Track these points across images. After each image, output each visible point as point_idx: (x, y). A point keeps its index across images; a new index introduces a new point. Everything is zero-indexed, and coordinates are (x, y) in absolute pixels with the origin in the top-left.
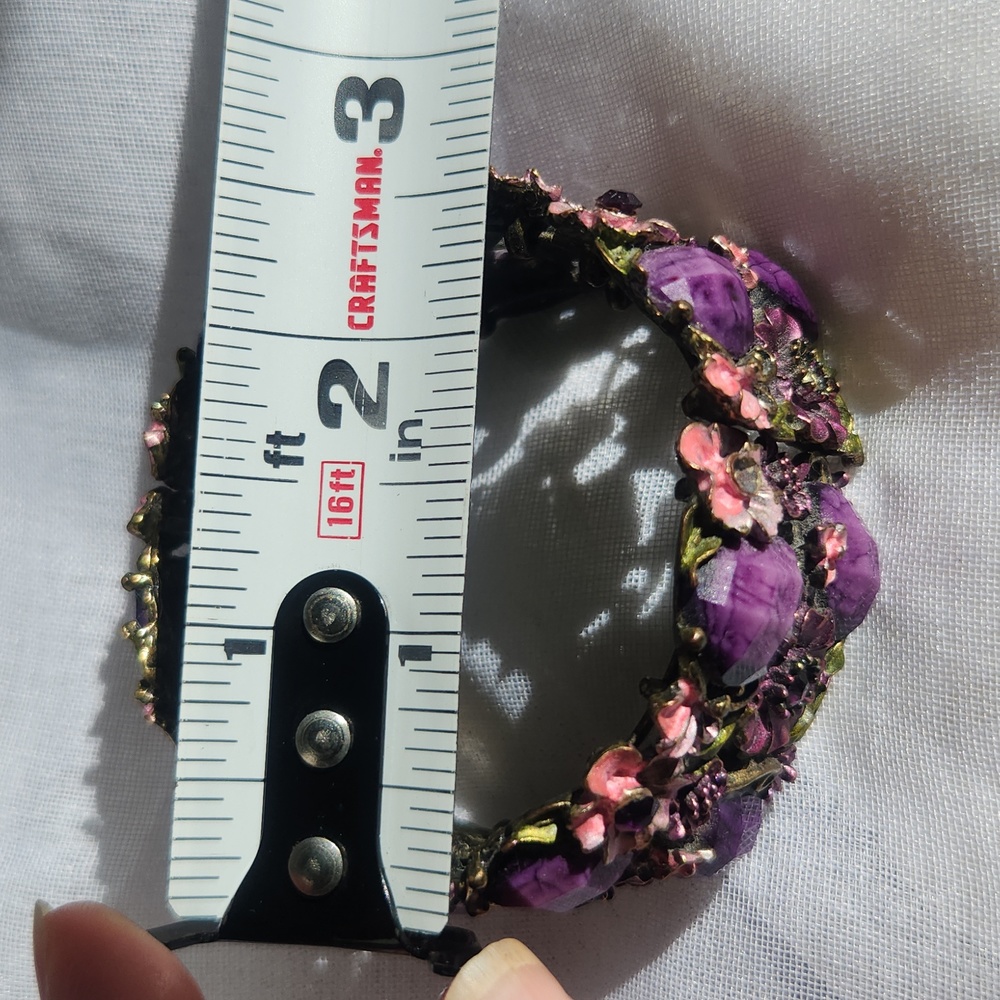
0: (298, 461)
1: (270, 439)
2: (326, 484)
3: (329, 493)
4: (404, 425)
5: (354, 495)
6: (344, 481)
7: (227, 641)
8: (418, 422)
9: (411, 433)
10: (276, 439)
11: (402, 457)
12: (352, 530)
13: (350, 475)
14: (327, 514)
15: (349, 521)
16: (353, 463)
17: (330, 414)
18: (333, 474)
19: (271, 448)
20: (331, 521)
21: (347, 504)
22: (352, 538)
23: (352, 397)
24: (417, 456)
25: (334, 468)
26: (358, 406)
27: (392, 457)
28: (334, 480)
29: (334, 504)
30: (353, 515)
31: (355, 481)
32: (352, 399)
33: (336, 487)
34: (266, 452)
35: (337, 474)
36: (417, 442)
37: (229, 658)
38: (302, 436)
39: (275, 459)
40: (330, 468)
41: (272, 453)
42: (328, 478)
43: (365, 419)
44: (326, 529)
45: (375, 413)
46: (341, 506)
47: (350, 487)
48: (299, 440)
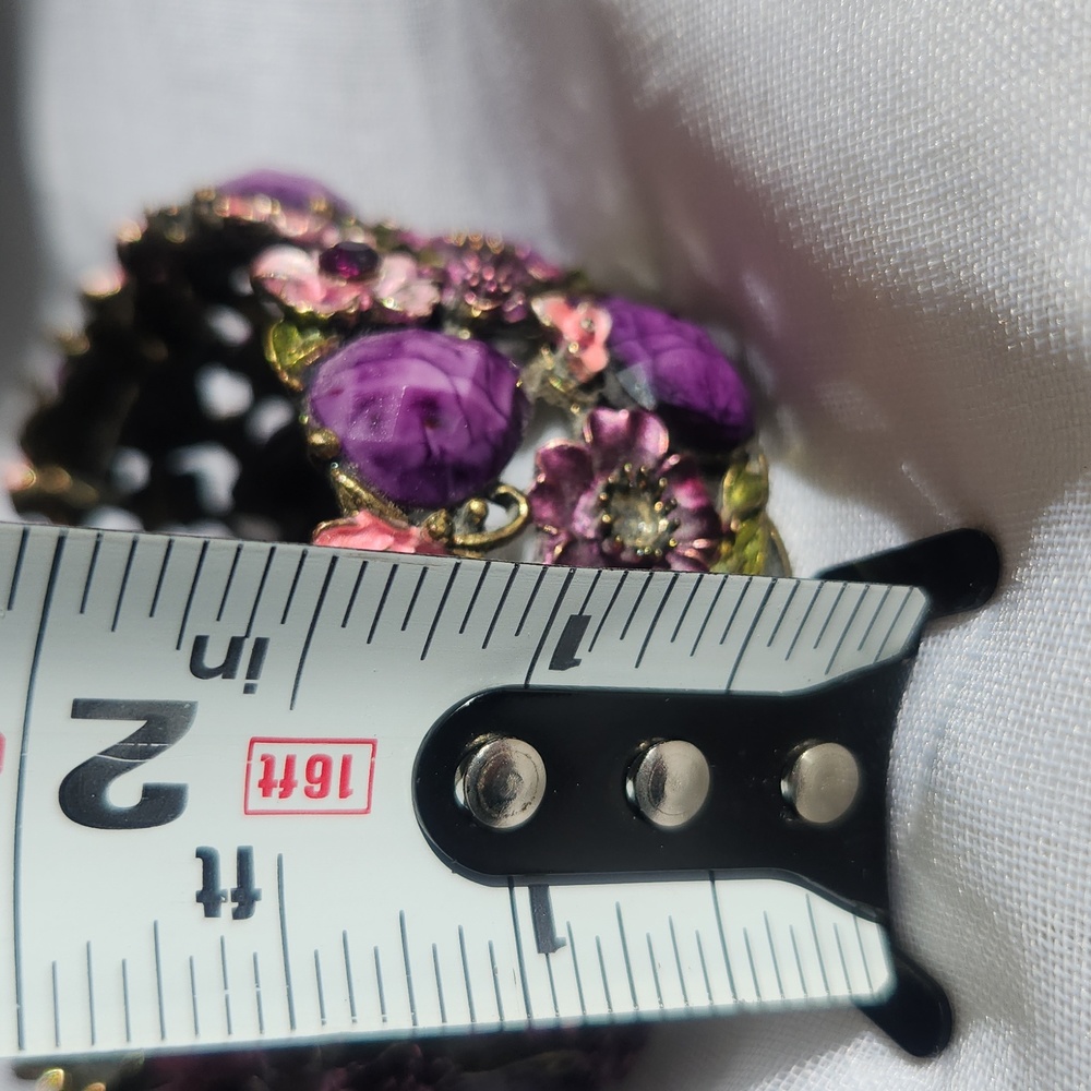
0: (244, 858)
1: (211, 911)
2: (286, 804)
3: (297, 799)
4: (198, 669)
5: (303, 755)
6: (278, 774)
7: (539, 951)
8: (200, 644)
9: (214, 657)
10: (209, 899)
11: (253, 672)
12: (360, 755)
13: (268, 763)
14: (332, 800)
15: (346, 762)
16: (249, 759)
17: (161, 805)
18: (266, 793)
19: (227, 908)
20: (344, 793)
21: (319, 766)
22: (373, 755)
23: (129, 767)
24: (260, 646)
25: (255, 791)
26: (148, 754)
27: (248, 689)
28: (276, 791)
29: (317, 788)
30: (336, 754)
31: (279, 753)
32: (135, 765)
33: (287, 786)
34: (237, 915)
35: (266, 786)
36: (235, 645)
37: (564, 945)
38: (200, 854)
39: (245, 900)
40: (257, 800)
41: (236, 905)
42: (274, 801)
43: (173, 743)
44: (357, 800)
45: (163, 722)
46: (320, 776)
47: (290, 762)
48: (208, 859)
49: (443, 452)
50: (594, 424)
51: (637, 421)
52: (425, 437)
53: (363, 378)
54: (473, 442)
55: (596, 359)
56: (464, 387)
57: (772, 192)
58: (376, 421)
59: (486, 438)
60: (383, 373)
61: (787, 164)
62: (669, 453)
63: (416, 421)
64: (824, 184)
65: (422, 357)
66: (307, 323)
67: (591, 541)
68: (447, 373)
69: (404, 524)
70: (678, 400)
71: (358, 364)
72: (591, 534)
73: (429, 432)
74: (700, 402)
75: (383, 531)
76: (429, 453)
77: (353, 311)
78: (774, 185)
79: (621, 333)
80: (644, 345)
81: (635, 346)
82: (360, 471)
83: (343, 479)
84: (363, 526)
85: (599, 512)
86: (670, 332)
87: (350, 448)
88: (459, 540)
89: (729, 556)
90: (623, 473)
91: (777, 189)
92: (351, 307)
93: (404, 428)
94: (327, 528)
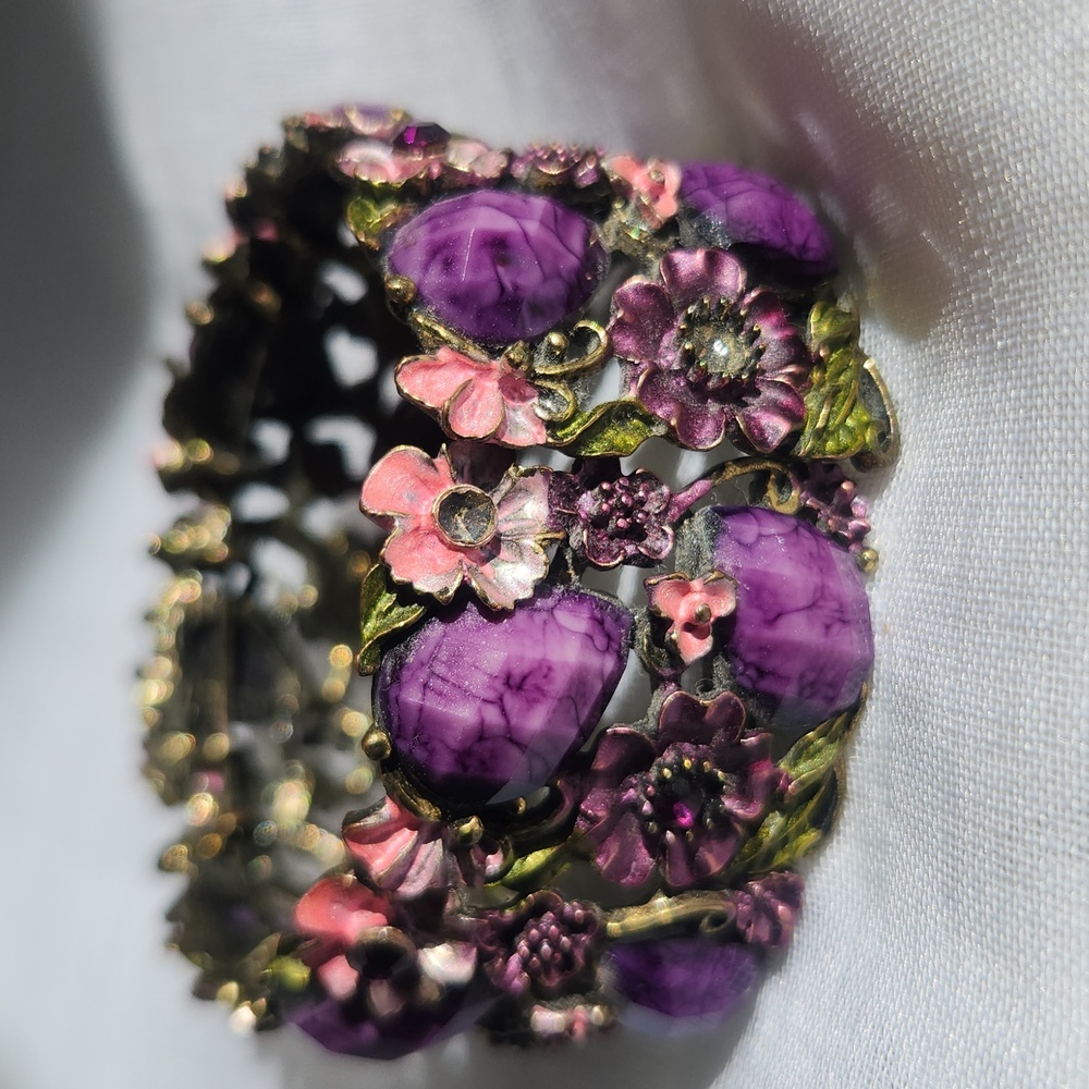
49: (516, 288)
50: (670, 266)
51: (713, 261)
52: (497, 273)
53: (434, 229)
54: (545, 278)
55: (667, 207)
56: (532, 227)
57: (827, 42)
58: (449, 265)
59: (558, 274)
60: (453, 222)
61: (836, 10)
62: (749, 289)
63: (487, 260)
64: (872, 22)
65: (489, 205)
66: (382, 194)
67: (677, 373)
68: (514, 216)
69: (484, 358)
70: (754, 237)
71: (430, 219)
72: (676, 367)
73: (501, 270)
74: (776, 239)
75: (464, 366)
76: (502, 288)
77: (422, 176)
78: (828, 35)
79: (692, 185)
80: (715, 193)
81: (706, 194)
82: (437, 312)
83: (420, 320)
84: (443, 361)
85: (681, 341)
86: (740, 179)
87: (426, 292)
88: (539, 371)
89: (822, 384)
90: (702, 306)
91: (831, 38)
92: (421, 172)
93: (476, 267)
94: (409, 362)
